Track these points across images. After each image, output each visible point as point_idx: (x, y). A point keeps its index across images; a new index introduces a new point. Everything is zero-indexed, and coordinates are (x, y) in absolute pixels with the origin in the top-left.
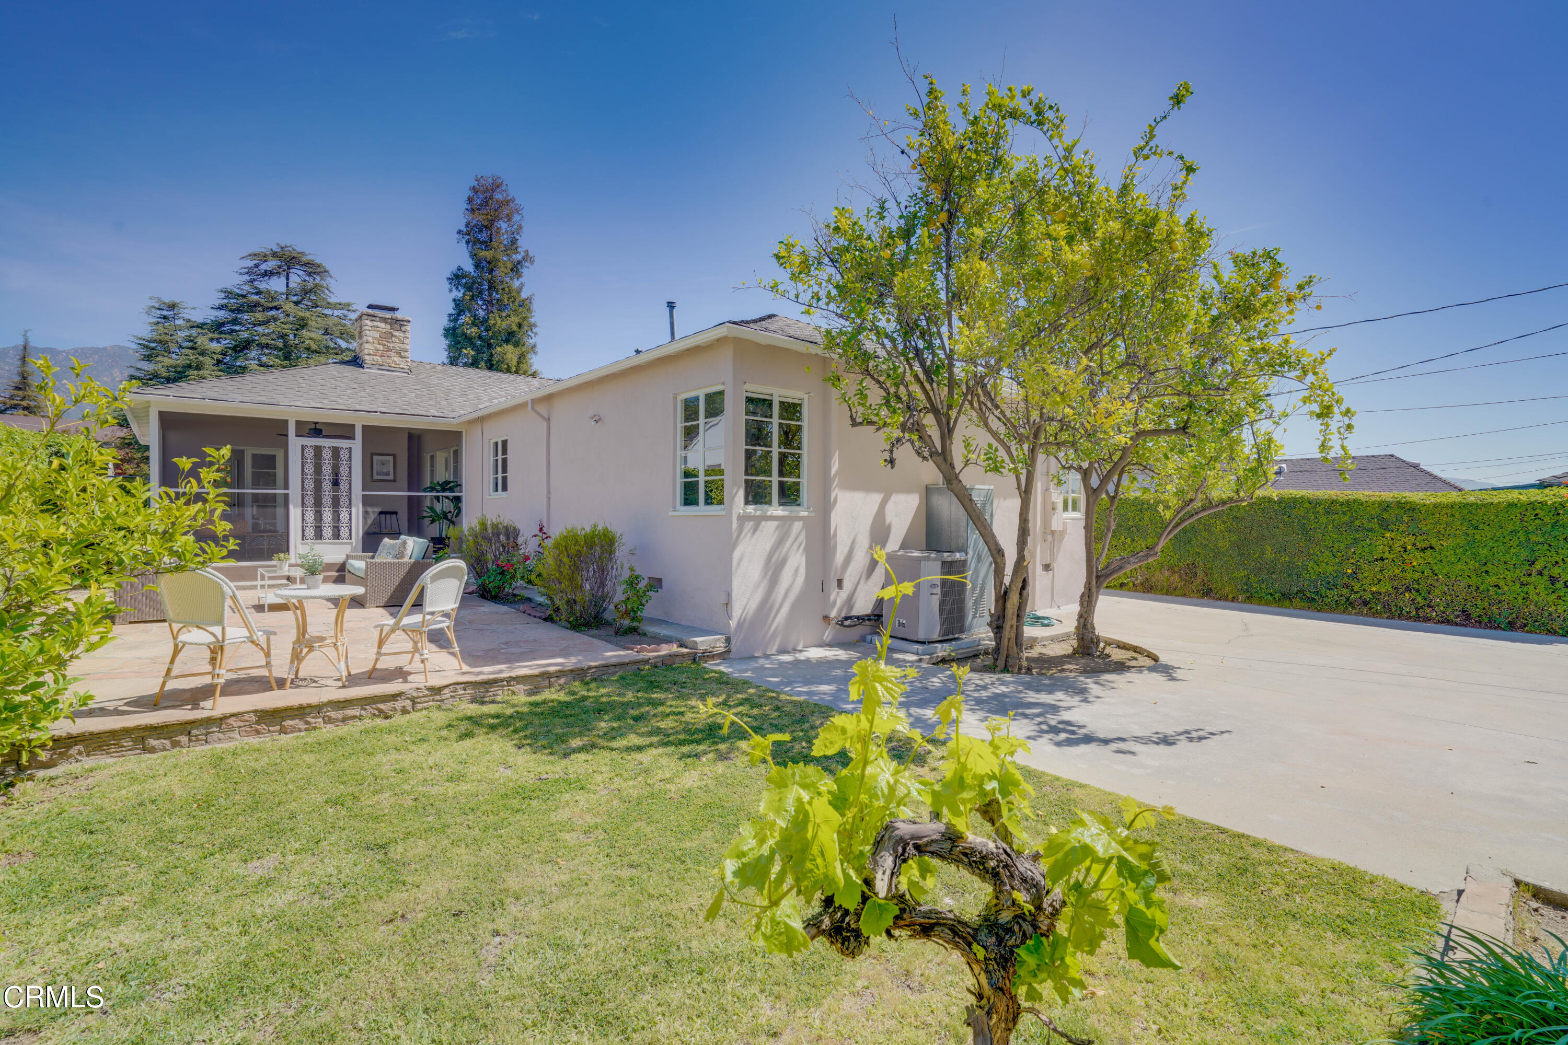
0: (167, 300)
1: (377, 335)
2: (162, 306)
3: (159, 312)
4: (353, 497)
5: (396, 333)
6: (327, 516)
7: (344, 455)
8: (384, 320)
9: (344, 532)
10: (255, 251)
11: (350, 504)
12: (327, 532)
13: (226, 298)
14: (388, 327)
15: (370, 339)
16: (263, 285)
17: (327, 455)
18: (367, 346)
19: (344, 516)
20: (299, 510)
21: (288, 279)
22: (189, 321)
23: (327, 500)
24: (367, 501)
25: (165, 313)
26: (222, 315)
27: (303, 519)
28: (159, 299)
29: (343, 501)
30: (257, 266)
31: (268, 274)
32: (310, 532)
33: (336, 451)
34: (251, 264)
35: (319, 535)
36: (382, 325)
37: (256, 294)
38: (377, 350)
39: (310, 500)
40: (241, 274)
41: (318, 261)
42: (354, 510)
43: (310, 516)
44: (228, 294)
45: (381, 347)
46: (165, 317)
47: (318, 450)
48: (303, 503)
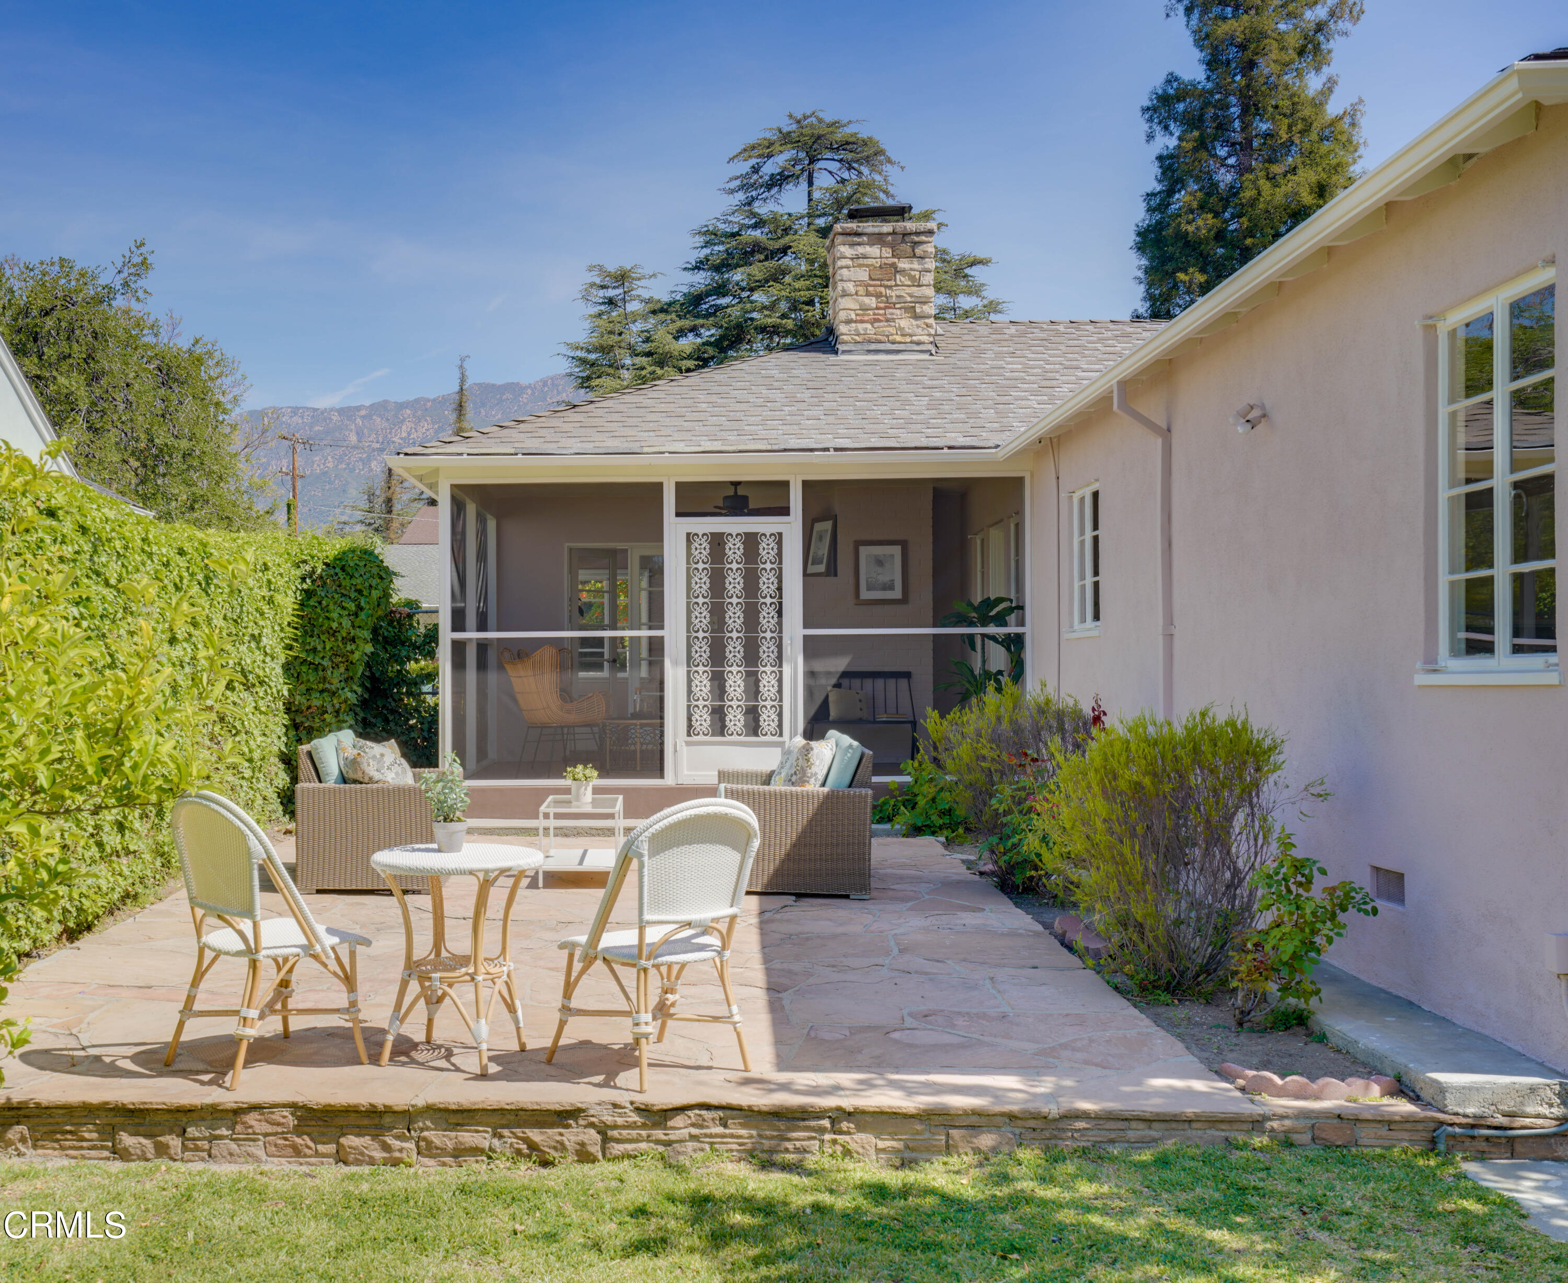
0: (612, 268)
1: (863, 275)
2: (607, 281)
3: (601, 293)
4: (786, 641)
5: (903, 264)
6: (735, 684)
7: (766, 550)
8: (878, 239)
9: (767, 718)
10: (752, 140)
11: (780, 657)
12: (736, 719)
13: (707, 244)
14: (887, 252)
15: (850, 287)
16: (763, 209)
17: (734, 550)
18: (844, 303)
19: (767, 683)
20: (682, 671)
21: (811, 183)
22: (648, 301)
23: (735, 650)
24: (812, 648)
25: (611, 293)
26: (702, 279)
27: (690, 692)
28: (601, 268)
29: (767, 650)
30: (756, 170)
31: (779, 181)
32: (703, 719)
33: (751, 541)
34: (744, 167)
35: (719, 726)
36: (874, 251)
37: (755, 226)
38: (864, 309)
39: (703, 651)
40: (732, 192)
41: (864, 135)
42: (787, 669)
43: (703, 685)
44: (711, 236)
45: (872, 302)
46: (611, 302)
47: (717, 541)
48: (689, 657)
